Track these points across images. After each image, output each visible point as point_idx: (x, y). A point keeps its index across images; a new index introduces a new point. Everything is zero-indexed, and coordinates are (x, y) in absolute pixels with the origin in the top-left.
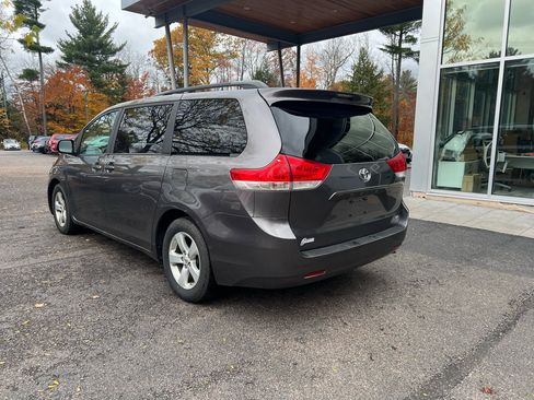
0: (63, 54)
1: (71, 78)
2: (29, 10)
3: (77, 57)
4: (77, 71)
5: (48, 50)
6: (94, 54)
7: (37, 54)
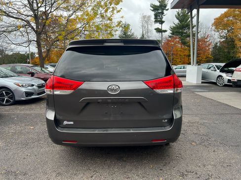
0: (171, 32)
1: (173, 42)
2: (159, 16)
3: (177, 32)
4: (176, 39)
5: (165, 31)
6: (184, 30)
7: (161, 33)
